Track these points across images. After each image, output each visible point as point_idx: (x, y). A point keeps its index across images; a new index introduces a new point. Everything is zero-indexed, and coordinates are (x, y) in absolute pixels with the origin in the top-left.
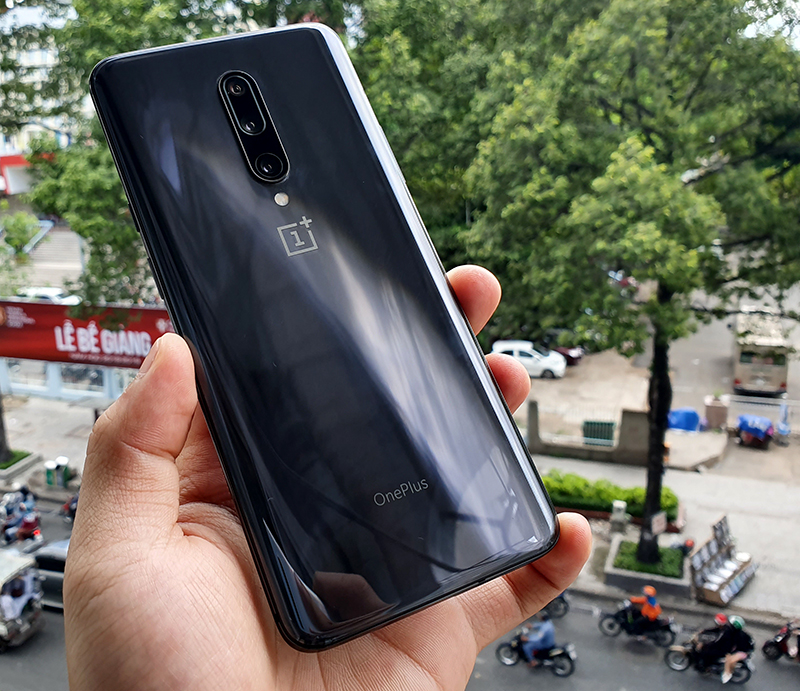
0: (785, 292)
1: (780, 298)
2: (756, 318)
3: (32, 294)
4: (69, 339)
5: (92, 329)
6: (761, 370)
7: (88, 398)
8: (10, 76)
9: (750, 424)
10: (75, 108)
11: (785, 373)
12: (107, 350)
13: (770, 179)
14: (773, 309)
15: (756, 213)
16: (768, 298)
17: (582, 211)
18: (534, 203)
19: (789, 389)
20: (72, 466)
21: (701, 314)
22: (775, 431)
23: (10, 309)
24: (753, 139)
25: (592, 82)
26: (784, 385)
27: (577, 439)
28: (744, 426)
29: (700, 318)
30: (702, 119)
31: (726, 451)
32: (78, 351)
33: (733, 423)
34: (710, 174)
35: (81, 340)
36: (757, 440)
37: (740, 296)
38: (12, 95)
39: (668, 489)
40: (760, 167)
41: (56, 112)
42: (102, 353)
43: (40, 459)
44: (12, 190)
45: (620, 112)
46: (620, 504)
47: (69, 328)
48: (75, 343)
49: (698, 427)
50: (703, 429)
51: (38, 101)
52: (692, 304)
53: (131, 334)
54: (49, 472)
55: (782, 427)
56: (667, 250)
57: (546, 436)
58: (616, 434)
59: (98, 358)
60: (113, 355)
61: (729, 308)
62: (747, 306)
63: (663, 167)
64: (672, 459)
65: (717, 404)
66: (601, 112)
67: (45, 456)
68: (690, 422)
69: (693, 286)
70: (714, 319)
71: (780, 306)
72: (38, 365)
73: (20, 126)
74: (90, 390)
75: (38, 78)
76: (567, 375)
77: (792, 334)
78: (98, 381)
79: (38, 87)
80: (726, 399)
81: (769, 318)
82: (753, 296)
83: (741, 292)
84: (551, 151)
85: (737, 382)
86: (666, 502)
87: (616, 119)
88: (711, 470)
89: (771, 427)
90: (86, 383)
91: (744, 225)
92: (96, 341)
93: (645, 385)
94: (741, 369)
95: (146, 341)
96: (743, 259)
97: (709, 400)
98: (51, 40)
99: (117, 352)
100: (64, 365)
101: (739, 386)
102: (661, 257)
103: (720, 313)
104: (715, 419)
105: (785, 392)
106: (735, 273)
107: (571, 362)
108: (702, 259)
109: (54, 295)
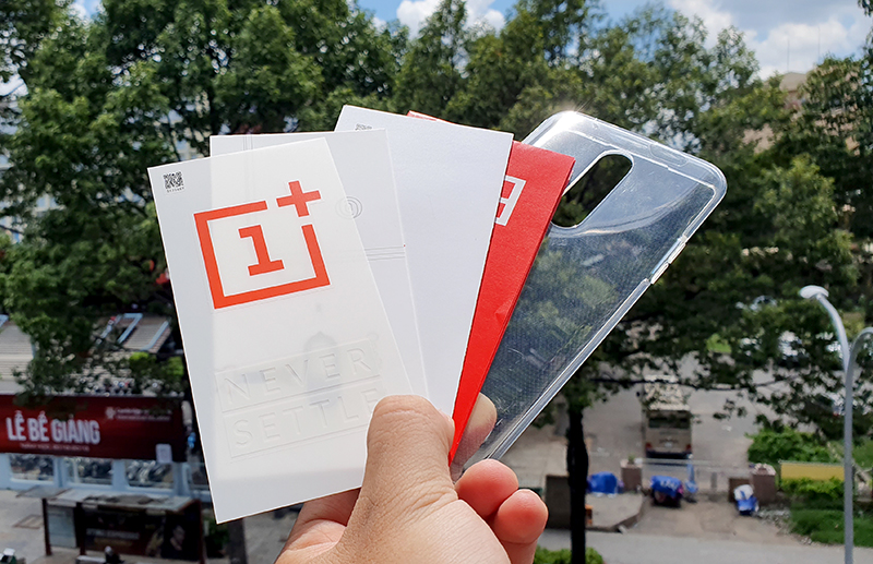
0: (678, 362)
1: (674, 367)
2: (657, 385)
4: (20, 429)
5: (43, 419)
6: (669, 433)
7: (37, 487)
9: (662, 485)
10: (27, 209)
11: (689, 435)
12: (57, 439)
14: (673, 379)
16: (666, 367)
19: (694, 450)
21: (609, 384)
22: (685, 489)
26: (689, 447)
28: (657, 486)
29: (609, 388)
31: (642, 512)
32: (28, 440)
33: (647, 483)
34: (609, 258)
35: (32, 429)
36: (668, 499)
37: (642, 367)
39: (592, 550)
41: (9, 212)
42: (52, 441)
47: (19, 419)
48: (25, 433)
49: (616, 489)
50: (621, 491)
52: (600, 375)
53: (80, 423)
55: (690, 485)
59: (47, 447)
60: (62, 443)
61: (633, 378)
62: (650, 376)
64: (596, 521)
65: (632, 466)
68: (609, 485)
70: (621, 388)
71: (677, 375)
74: (40, 479)
77: (690, 400)
78: (48, 470)
80: (639, 462)
81: (668, 386)
82: (652, 366)
83: (641, 363)
85: (648, 445)
86: (591, 562)
88: (631, 530)
89: (681, 486)
90: (37, 472)
92: (45, 430)
93: (563, 451)
94: (653, 434)
95: (94, 429)
96: (641, 333)
97: (624, 464)
99: (66, 440)
100: (14, 455)
101: (649, 449)
103: (627, 383)
104: (630, 482)
105: (690, 453)
106: (636, 346)
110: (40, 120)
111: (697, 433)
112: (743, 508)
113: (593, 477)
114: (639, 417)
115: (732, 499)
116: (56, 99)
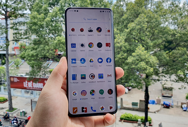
0: (171, 76)
1: (170, 77)
2: (166, 81)
3: (19, 75)
4: (26, 84)
5: (31, 82)
6: (167, 92)
7: (30, 97)
8: (17, 31)
9: (166, 103)
10: (30, 38)
11: (172, 92)
12: (34, 87)
13: (167, 54)
14: (169, 80)
15: (165, 60)
16: (168, 77)
17: (130, 60)
18: (120, 58)
19: (173, 96)
20: (26, 111)
21: (155, 80)
22: (171, 104)
23: (14, 78)
24: (164, 46)
25: (132, 34)
26: (172, 95)
27: (131, 106)
28: (164, 103)
29: (155, 81)
30: (154, 42)
31: (161, 109)
32: (28, 87)
33: (162, 103)
34: (156, 52)
35: (29, 85)
36: (167, 106)
37: (162, 77)
38: (17, 35)
39: (149, 117)
40: (165, 51)
41: (26, 38)
42: (33, 87)
43: (19, 110)
44: (16, 54)
45: (138, 40)
46: (139, 120)
47: (26, 82)
48: (28, 85)
49: (155, 104)
50: (156, 104)
51: (22, 36)
52: (153, 78)
53: (39, 83)
54: (21, 113)
55: (172, 104)
56: (147, 68)
57: (124, 105)
58: (138, 105)
59: (32, 88)
60: (35, 88)
61: (160, 79)
62: (164, 79)
63: (146, 51)
64: (150, 110)
65: (159, 99)
66: (134, 40)
67: (20, 109)
68: (153, 102)
69: (152, 75)
70: (157, 81)
71: (170, 79)
72: (20, 90)
73: (18, 41)
74: (30, 95)
75: (23, 32)
76: (129, 93)
77: (173, 85)
78: (32, 93)
79: (23, 33)
80: (161, 98)
81: (168, 81)
82: (165, 76)
83: (162, 76)
84: (123, 48)
85: (163, 94)
86: (149, 119)
87: (137, 41)
88: (158, 113)
89: (170, 104)
90: (29, 94)
91: (162, 63)
92: (32, 85)
93: (144, 95)
94: (164, 92)
95: (42, 85)
96: (162, 69)
97: (157, 98)
98: (25, 24)
99: (36, 87)
100: (25, 90)
101: (163, 95)
102: (146, 69)
103: (158, 80)
104: (159, 102)
105: (172, 96)
106: (161, 72)
107: (129, 90)
108: (154, 69)
109: (24, 75)
110: (33, 19)
111: (174, 92)
112: (184, 109)
113: (150, 101)
114: (161, 88)
115: (182, 107)
116: (37, 14)
